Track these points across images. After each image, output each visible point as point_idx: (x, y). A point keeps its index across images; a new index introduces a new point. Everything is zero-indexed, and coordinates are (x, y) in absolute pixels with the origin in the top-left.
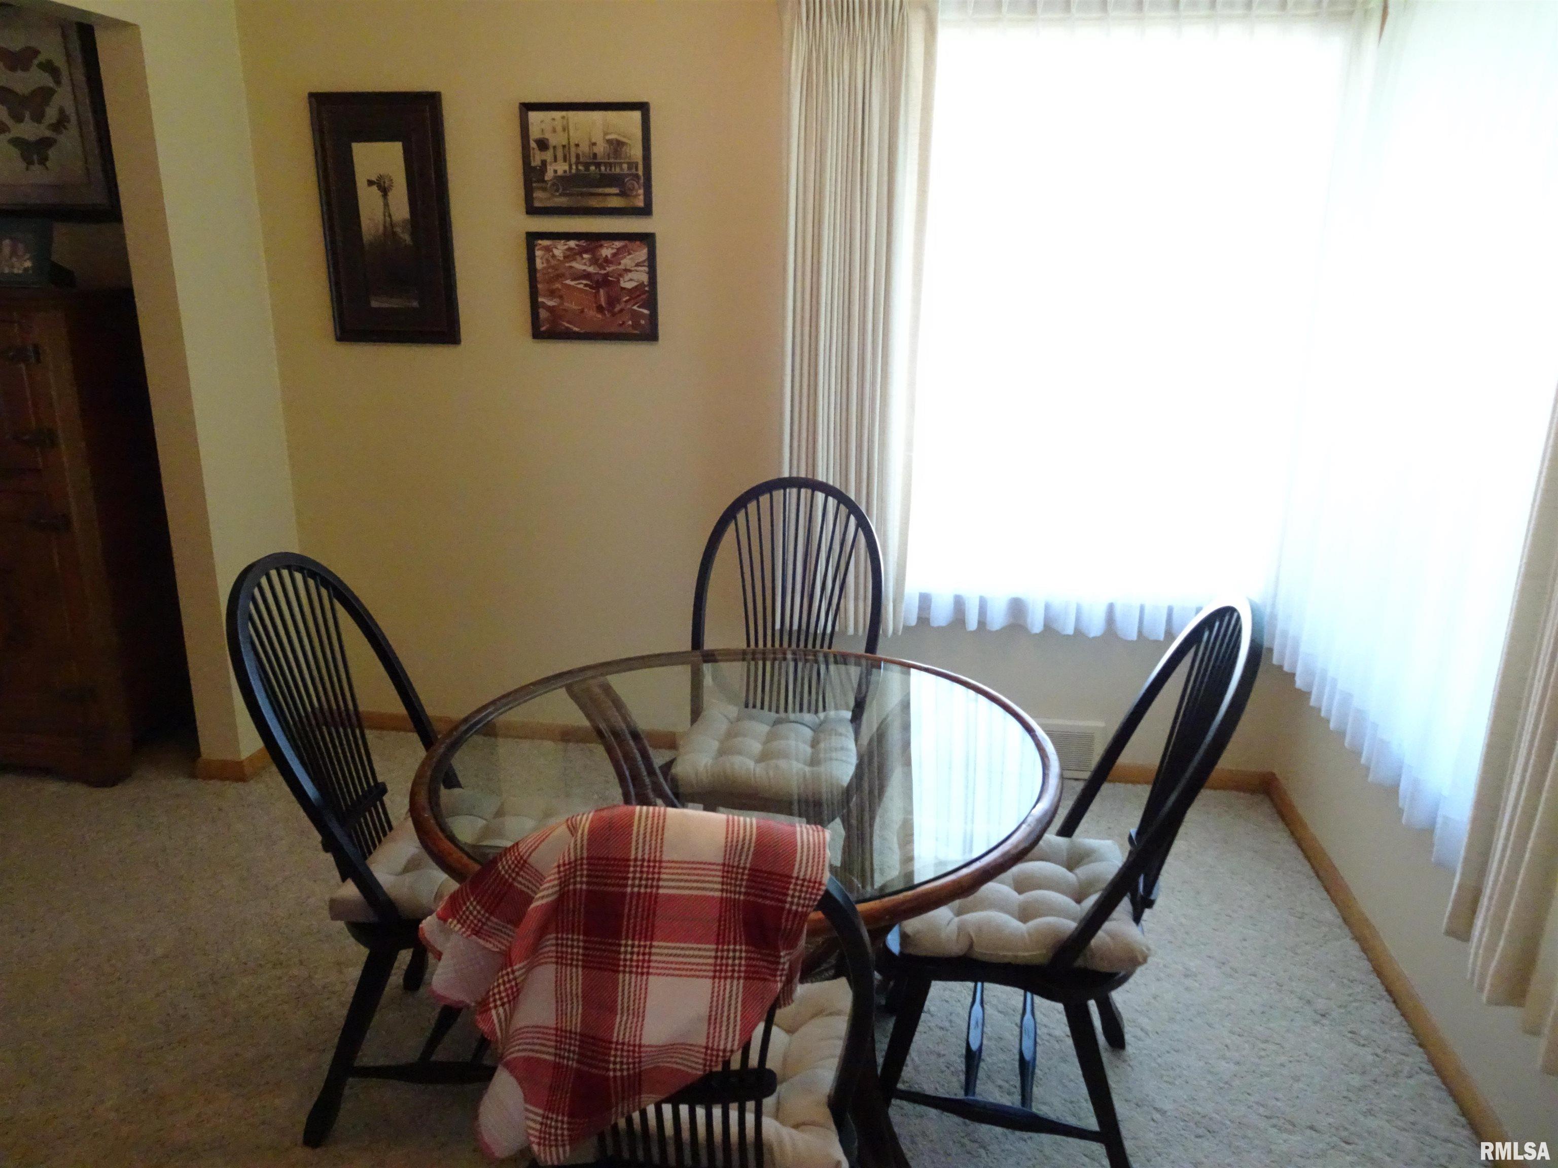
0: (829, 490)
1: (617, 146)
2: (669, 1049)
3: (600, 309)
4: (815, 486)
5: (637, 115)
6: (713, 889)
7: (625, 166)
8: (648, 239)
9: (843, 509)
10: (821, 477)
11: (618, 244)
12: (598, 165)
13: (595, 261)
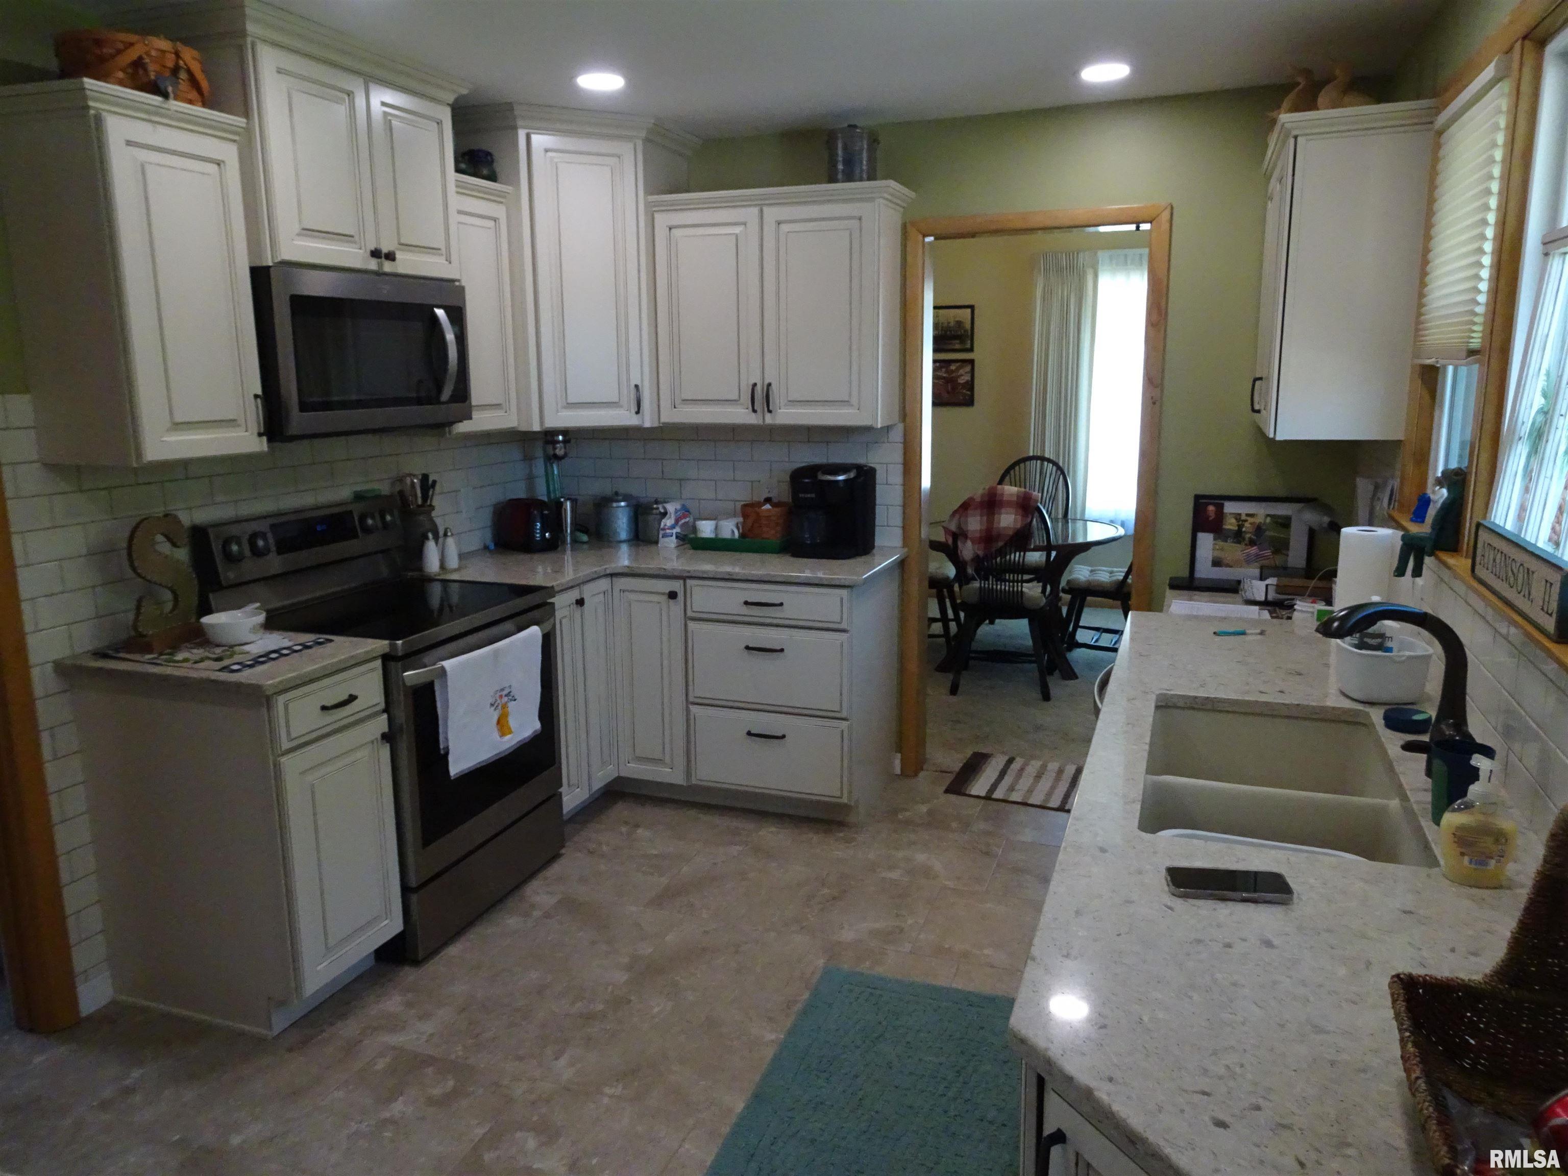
0: (1049, 461)
1: (959, 323)
2: (1005, 528)
3: (948, 393)
4: (1043, 459)
5: (969, 311)
6: (1015, 499)
7: (962, 331)
8: (972, 362)
9: (1059, 472)
10: (1047, 455)
11: (958, 364)
12: (951, 331)
13: (947, 372)
